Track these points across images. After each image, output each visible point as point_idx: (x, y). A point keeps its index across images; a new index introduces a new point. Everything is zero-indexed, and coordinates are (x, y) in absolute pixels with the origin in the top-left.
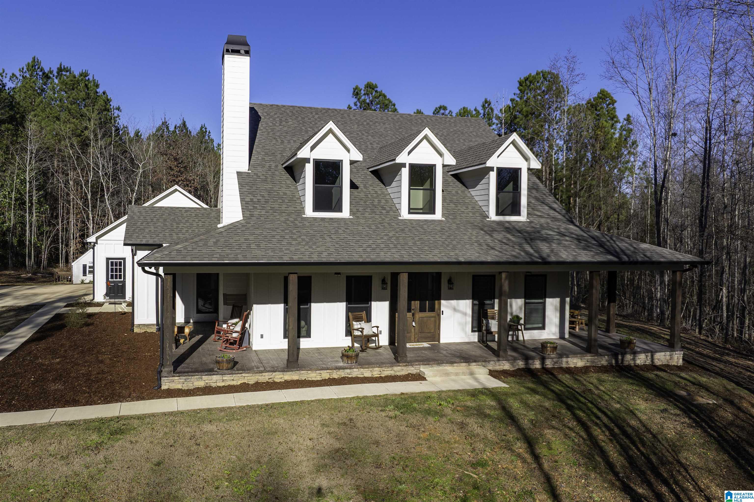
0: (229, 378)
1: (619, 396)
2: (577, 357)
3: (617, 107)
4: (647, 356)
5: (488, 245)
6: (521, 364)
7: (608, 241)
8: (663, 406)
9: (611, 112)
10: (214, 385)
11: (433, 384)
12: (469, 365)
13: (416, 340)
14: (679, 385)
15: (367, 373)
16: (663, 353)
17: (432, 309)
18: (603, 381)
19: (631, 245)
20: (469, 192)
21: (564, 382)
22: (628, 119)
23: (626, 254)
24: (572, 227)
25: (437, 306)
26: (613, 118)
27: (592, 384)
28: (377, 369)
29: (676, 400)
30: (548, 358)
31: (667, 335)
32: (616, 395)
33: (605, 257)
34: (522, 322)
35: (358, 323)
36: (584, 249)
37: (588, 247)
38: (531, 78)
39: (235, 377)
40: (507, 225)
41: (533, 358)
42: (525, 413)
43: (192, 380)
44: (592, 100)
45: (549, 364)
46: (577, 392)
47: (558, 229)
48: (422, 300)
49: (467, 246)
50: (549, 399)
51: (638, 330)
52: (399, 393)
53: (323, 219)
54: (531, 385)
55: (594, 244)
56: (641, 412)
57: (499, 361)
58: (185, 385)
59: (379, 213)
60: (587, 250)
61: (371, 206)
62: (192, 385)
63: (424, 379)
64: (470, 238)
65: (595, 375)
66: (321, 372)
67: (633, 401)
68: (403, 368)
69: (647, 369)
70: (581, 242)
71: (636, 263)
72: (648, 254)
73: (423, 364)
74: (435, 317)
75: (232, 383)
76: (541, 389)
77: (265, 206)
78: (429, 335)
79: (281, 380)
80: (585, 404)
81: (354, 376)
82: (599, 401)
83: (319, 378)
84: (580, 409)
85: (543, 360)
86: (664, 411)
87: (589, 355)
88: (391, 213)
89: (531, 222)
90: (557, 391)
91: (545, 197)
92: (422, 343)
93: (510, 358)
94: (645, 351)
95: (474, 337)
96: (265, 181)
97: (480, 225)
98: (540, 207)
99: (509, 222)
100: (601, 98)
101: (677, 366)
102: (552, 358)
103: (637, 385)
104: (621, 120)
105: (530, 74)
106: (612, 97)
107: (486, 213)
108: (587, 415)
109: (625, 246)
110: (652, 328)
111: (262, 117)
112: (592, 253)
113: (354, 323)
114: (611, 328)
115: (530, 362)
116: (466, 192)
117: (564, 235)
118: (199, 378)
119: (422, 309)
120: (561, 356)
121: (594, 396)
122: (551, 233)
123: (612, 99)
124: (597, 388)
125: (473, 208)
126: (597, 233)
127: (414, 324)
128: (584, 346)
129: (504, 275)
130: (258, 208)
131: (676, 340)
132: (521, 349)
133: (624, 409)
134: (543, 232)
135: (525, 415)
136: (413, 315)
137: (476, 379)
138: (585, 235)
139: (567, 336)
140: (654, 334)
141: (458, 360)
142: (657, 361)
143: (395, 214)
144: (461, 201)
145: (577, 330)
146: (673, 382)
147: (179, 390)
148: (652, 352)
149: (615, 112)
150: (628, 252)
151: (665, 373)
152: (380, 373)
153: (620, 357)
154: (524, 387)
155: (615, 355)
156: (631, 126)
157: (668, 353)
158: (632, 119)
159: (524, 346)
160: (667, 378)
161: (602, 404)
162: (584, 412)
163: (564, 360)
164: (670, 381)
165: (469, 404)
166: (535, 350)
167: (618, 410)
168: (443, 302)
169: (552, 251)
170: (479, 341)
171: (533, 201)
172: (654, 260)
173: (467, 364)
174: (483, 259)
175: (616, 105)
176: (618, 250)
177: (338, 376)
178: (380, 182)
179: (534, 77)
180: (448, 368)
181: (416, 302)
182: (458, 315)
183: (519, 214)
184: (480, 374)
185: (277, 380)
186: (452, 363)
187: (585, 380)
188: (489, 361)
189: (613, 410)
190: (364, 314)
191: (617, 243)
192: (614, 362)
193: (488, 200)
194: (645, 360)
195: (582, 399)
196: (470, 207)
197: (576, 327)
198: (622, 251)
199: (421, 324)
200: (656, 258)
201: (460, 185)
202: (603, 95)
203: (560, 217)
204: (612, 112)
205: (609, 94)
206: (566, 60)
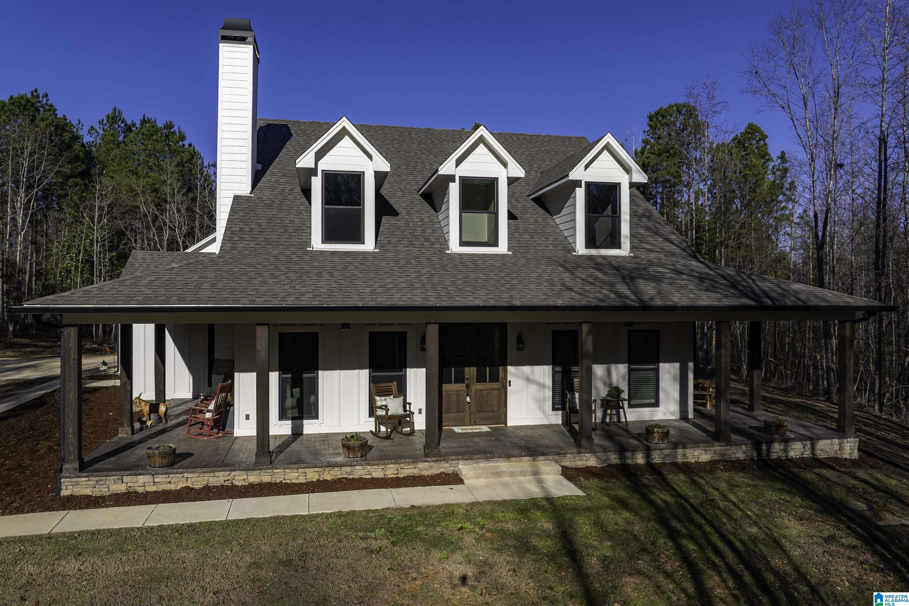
0: (164, 480)
1: (758, 512)
2: (699, 447)
3: (768, 143)
4: (804, 446)
5: (563, 285)
6: (614, 458)
7: (744, 280)
8: (828, 530)
9: (761, 149)
10: (140, 490)
11: (470, 490)
12: (534, 460)
13: (472, 421)
14: (854, 492)
15: (377, 472)
16: (829, 441)
17: (494, 378)
18: (736, 486)
19: (778, 286)
20: (554, 220)
21: (675, 486)
22: (783, 157)
23: (768, 297)
24: (694, 263)
25: (501, 375)
26: (764, 156)
27: (717, 489)
28: (392, 466)
29: (850, 519)
30: (656, 449)
31: (836, 413)
32: (753, 510)
33: (736, 300)
34: (625, 395)
35: (383, 398)
36: (707, 290)
37: (714, 287)
38: (662, 112)
39: (174, 478)
40: (599, 260)
41: (634, 450)
42: (596, 543)
43: (107, 482)
44: (739, 136)
45: (657, 458)
46: (691, 505)
47: (673, 265)
48: (480, 365)
49: (532, 286)
50: (642, 518)
51: (797, 406)
52: (408, 506)
53: (334, 253)
54: (622, 493)
55: (722, 284)
56: (791, 542)
57: (580, 453)
58: (97, 490)
59: (419, 246)
60: (712, 291)
61: (410, 236)
62: (107, 490)
63: (461, 482)
64: (540, 276)
65: (726, 475)
66: (307, 470)
67: (778, 520)
68: (432, 464)
69: (805, 464)
70: (703, 282)
71: (784, 308)
72: (803, 297)
73: (463, 459)
74: (499, 390)
75: (168, 487)
76: (634, 500)
77: (258, 236)
78: (491, 415)
79: (243, 483)
80: (699, 527)
81: (356, 477)
82: (725, 520)
83: (302, 480)
84: (691, 537)
85: (648, 451)
86: (830, 539)
87: (717, 444)
88: (437, 246)
89: (635, 257)
90: (659, 502)
91: (659, 226)
92: (480, 427)
93: (597, 449)
94: (802, 438)
95: (557, 418)
96: (270, 206)
97: (560, 261)
98: (650, 239)
99: (604, 257)
100: (749, 133)
101: (850, 460)
102: (661, 449)
103: (789, 492)
104: (775, 159)
105: (662, 107)
106: (762, 132)
107: (573, 245)
108: (700, 546)
109: (768, 287)
110: (817, 404)
111: (294, 135)
112: (718, 295)
113: (377, 398)
114: (755, 404)
115: (629, 454)
116: (549, 220)
117: (680, 273)
118: (118, 479)
119: (481, 379)
120: (675, 446)
121: (718, 512)
122: (661, 270)
123: (762, 133)
124: (726, 498)
125: (556, 239)
126: (730, 271)
127: (468, 399)
128: (712, 429)
129: (585, 328)
130: (247, 239)
131: (847, 422)
132: (620, 435)
133: (762, 536)
134: (651, 269)
135: (595, 548)
136: (468, 386)
137: (540, 482)
138: (712, 273)
139: (691, 416)
140: (819, 412)
141: (517, 452)
142: (819, 452)
143: (442, 247)
144: (539, 231)
145: (708, 408)
146: (845, 486)
147: (87, 497)
148: (811, 439)
149: (766, 148)
150: (773, 294)
151: (832, 471)
152: (397, 472)
153: (764, 447)
154: (609, 496)
155: (757, 445)
156: (787, 165)
157: (836, 441)
158: (787, 156)
159: (626, 431)
160: (835, 480)
161: (729, 527)
162: (696, 542)
163: (680, 451)
164: (840, 485)
165: (510, 526)
166: (638, 437)
167: (754, 539)
168: (510, 368)
169: (659, 293)
170: (563, 424)
171: (642, 231)
172: (811, 304)
173: (532, 458)
174: (550, 302)
175: (767, 140)
176: (758, 291)
177: (333, 477)
178: (430, 208)
179: (667, 111)
180: (502, 465)
181: (472, 368)
182: (533, 388)
183: (618, 246)
184: (548, 474)
185: (236, 483)
186: (508, 456)
187: (708, 483)
188: (565, 454)
189: (745, 538)
190: (394, 386)
191: (758, 283)
192: (755, 454)
193: (575, 228)
194: (802, 451)
195: (698, 518)
196: (551, 238)
197: (706, 403)
198: (764, 292)
199: (480, 398)
200: (814, 302)
201: (542, 211)
202: (751, 129)
203: (678, 251)
204: (764, 149)
205: (759, 128)
206: (704, 87)
